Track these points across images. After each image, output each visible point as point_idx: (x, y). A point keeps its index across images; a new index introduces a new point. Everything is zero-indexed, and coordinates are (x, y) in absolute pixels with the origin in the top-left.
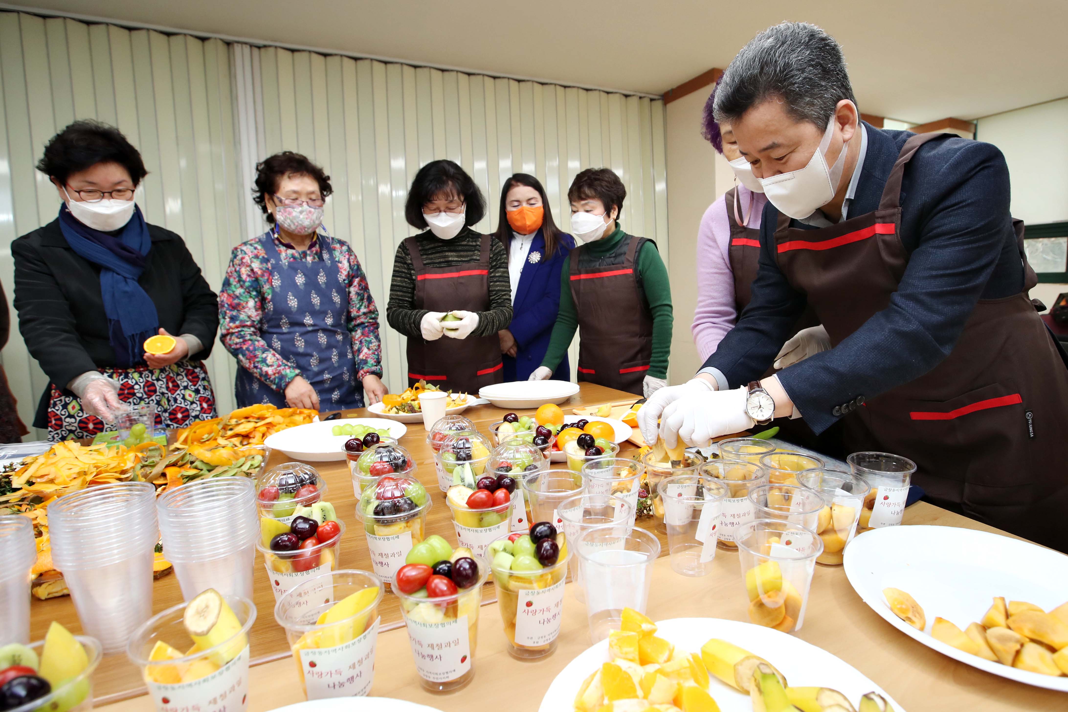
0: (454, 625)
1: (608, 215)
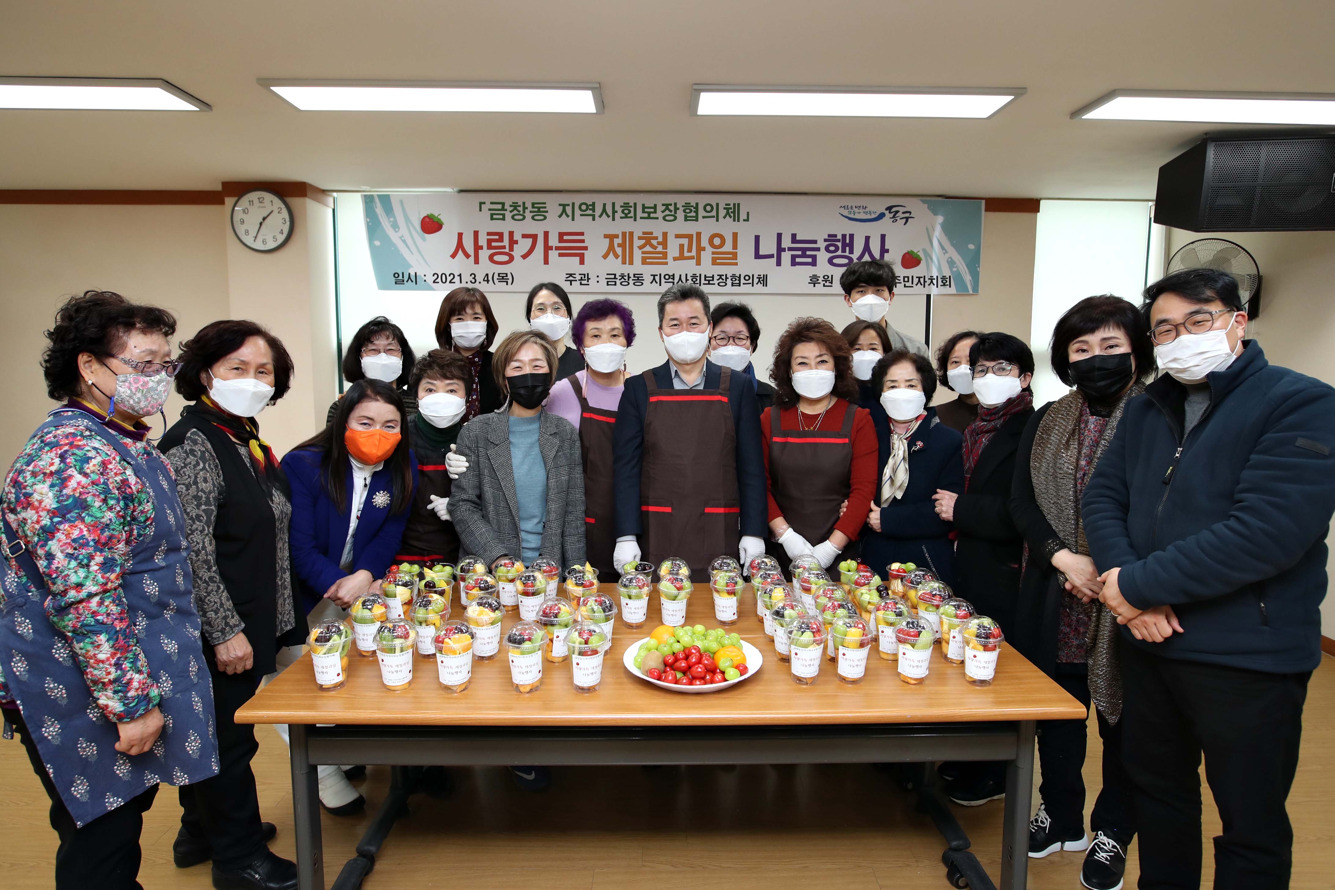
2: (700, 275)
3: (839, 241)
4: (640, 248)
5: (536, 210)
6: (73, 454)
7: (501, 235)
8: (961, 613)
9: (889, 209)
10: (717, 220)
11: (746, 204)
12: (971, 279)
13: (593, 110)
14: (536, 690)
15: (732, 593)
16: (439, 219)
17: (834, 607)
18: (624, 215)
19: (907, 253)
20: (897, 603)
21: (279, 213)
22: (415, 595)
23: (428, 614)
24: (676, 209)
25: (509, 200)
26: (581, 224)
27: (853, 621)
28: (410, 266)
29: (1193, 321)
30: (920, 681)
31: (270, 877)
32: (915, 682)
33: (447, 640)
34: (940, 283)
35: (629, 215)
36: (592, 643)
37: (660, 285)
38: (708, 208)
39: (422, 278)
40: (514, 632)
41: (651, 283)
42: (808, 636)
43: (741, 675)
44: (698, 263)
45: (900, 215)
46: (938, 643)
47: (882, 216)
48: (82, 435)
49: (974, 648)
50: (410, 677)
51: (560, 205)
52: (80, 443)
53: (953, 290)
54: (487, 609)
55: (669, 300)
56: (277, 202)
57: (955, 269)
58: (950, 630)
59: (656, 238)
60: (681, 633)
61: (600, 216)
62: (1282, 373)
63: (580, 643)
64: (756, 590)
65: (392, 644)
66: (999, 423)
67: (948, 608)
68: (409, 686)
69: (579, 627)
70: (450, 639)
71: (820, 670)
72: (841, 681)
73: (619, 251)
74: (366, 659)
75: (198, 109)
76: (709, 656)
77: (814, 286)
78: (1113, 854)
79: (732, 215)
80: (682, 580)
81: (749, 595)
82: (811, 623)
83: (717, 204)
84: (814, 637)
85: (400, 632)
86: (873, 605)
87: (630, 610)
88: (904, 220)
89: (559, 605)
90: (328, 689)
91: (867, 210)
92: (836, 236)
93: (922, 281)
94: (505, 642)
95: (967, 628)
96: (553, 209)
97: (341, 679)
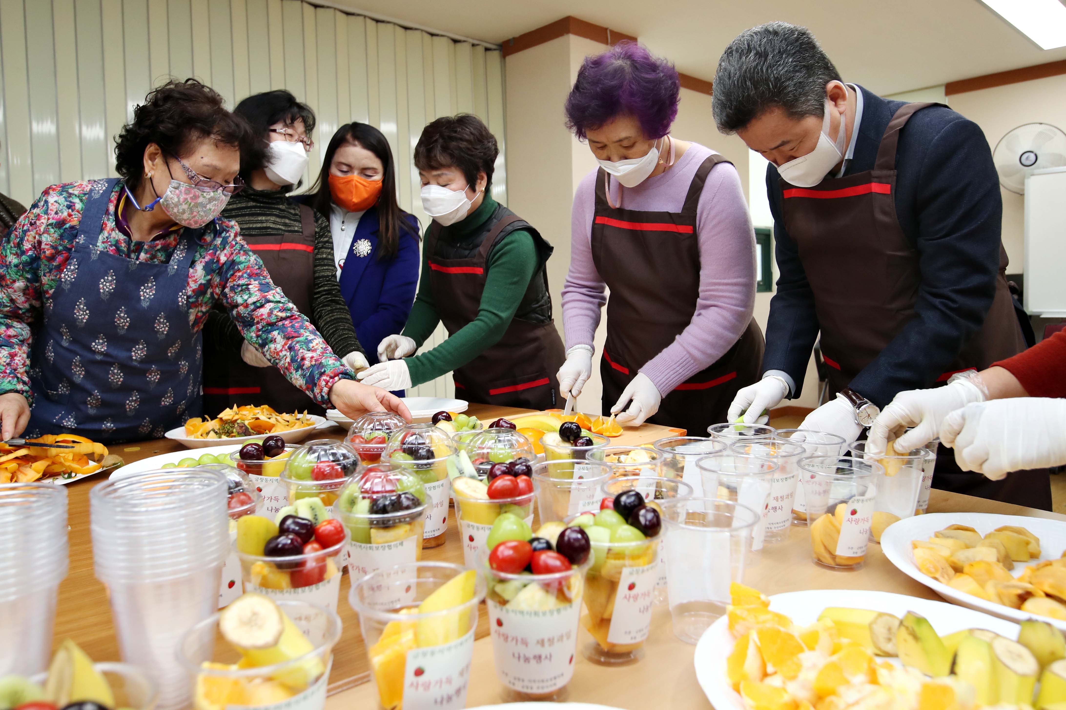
0: (569, 610)
1: (473, 188)
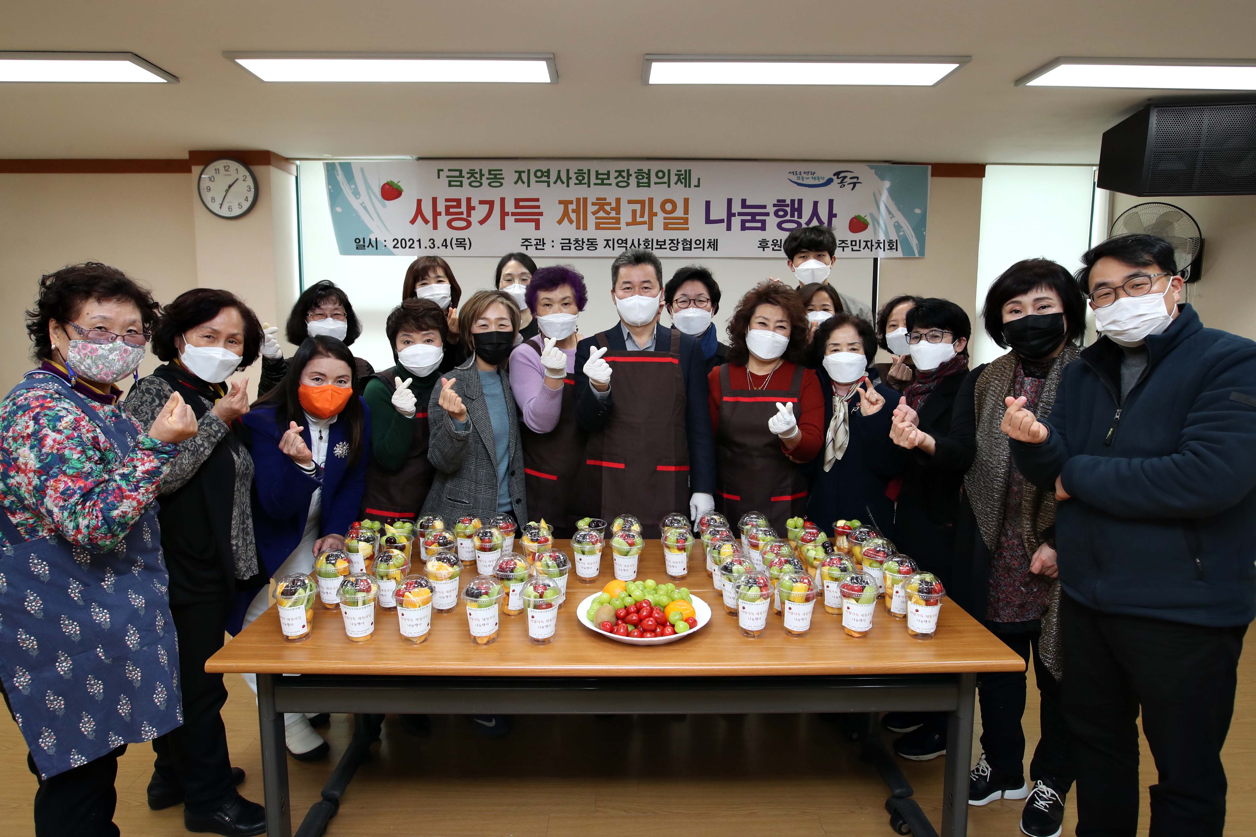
2: (652, 239)
3: (787, 205)
4: (594, 213)
5: (493, 176)
6: (46, 415)
7: (458, 201)
8: (904, 569)
9: (837, 174)
10: (669, 186)
11: (697, 170)
12: (917, 242)
13: (548, 80)
14: (493, 642)
15: (682, 549)
16: (399, 186)
17: (780, 563)
18: (578, 182)
19: (855, 218)
20: (842, 559)
21: (244, 180)
22: (376, 550)
23: (389, 568)
24: (629, 175)
25: (466, 167)
26: (536, 190)
27: (798, 577)
28: (371, 232)
29: (1132, 284)
30: (864, 635)
31: (239, 820)
32: (859, 635)
33: (407, 594)
34: (887, 247)
35: (583, 182)
36: (546, 597)
37: (613, 249)
38: (660, 175)
39: (382, 243)
40: (471, 586)
41: (605, 247)
42: (755, 590)
43: (691, 628)
44: (651, 228)
45: (848, 180)
46: (882, 598)
47: (830, 181)
48: (51, 397)
49: (916, 603)
50: (371, 629)
51: (516, 172)
52: (50, 405)
53: (899, 254)
54: (445, 564)
55: (623, 264)
56: (243, 171)
57: (901, 233)
58: (893, 586)
59: (610, 204)
60: (632, 587)
61: (555, 183)
62: (1216, 335)
63: (535, 597)
64: (705, 546)
65: (355, 598)
66: (932, 385)
67: (892, 564)
68: (371, 638)
69: (534, 582)
70: (410, 592)
71: (767, 623)
72: (787, 634)
73: (573, 216)
74: (330, 612)
75: (166, 81)
76: (660, 610)
77: (764, 250)
78: (1051, 802)
79: (683, 181)
80: (633, 536)
81: (699, 551)
82: (758, 578)
83: (669, 171)
84: (761, 591)
85: (362, 585)
86: (819, 561)
87: (583, 565)
88: (852, 185)
89: (515, 560)
90: (293, 641)
91: (815, 175)
92: (784, 201)
93: (869, 245)
94: (463, 596)
95: (909, 584)
96: (509, 176)
97: (306, 630)
